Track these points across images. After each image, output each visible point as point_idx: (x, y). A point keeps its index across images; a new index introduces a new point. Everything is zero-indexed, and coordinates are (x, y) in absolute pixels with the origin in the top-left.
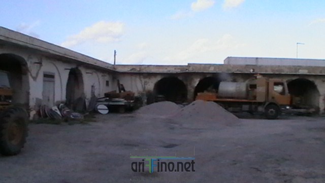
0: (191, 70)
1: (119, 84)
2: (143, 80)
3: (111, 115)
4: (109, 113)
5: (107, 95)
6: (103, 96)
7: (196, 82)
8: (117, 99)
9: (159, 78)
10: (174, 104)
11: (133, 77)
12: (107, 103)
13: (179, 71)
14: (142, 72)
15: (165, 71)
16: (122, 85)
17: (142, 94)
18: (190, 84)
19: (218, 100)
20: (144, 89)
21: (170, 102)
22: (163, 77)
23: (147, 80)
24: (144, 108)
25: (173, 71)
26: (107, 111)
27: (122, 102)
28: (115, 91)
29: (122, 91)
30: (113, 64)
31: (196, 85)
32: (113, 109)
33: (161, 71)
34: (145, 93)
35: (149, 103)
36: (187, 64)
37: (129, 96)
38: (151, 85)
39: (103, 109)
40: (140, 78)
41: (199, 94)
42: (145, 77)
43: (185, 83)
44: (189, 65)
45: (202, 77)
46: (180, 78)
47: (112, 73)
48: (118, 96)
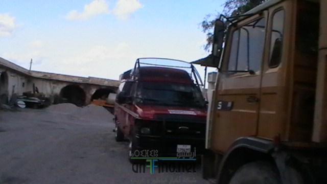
0: (90, 82)
1: (34, 86)
2: (52, 85)
3: (28, 109)
4: (26, 107)
5: (25, 94)
6: (22, 95)
7: (93, 91)
8: (33, 98)
9: (65, 85)
10: (75, 106)
11: (45, 82)
12: (25, 100)
13: (81, 81)
14: (52, 78)
15: (70, 80)
16: (37, 88)
17: (50, 96)
18: (89, 92)
19: (107, 105)
20: (52, 92)
21: (72, 104)
22: (68, 84)
23: (55, 85)
24: (52, 107)
25: (76, 80)
26: (25, 106)
27: (37, 100)
28: (31, 92)
29: (36, 92)
30: (29, 69)
31: (93, 93)
32: (29, 105)
33: (67, 79)
34: (52, 95)
35: (55, 103)
36: (88, 77)
37: (41, 96)
38: (58, 90)
39: (21, 104)
40: (50, 83)
41: (94, 100)
42: (54, 83)
43: (85, 91)
44: (90, 78)
45: (98, 88)
46: (82, 87)
47: (28, 77)
48: (33, 95)
